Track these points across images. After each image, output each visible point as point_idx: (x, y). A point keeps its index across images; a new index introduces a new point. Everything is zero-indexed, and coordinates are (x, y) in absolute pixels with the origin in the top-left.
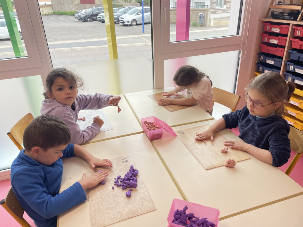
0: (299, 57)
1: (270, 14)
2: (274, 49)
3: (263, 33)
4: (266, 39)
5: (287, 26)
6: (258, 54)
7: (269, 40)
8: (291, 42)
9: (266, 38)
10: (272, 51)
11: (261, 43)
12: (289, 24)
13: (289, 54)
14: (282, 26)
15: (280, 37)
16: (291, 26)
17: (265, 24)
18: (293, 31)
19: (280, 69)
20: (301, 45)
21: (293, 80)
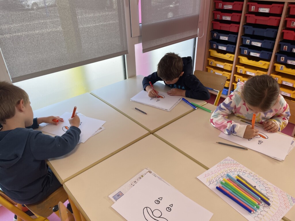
0: (254, 31)
2: (228, 25)
3: (215, 10)
5: (241, 3)
6: (211, 31)
7: (221, 17)
8: (246, 18)
9: (219, 15)
11: (214, 20)
12: (243, 1)
13: (244, 29)
15: (233, 14)
17: (216, 1)
18: (248, 7)
19: (235, 44)
20: (256, 20)
21: (249, 53)
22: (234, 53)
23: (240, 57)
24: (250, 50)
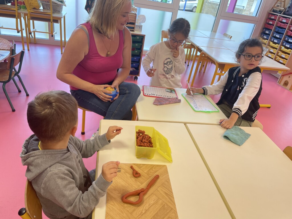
0: (278, 30)
1: (272, 10)
2: (270, 26)
3: (268, 18)
4: (268, 22)
5: (277, 16)
6: (263, 28)
7: (269, 22)
8: (277, 23)
10: (269, 27)
11: (266, 23)
12: (278, 15)
13: (275, 28)
14: (275, 16)
15: (273, 21)
16: (278, 16)
17: (269, 14)
18: (279, 18)
19: (270, 35)
20: (281, 25)
21: (274, 40)
22: (268, 40)
23: (270, 42)
24: (274, 39)
